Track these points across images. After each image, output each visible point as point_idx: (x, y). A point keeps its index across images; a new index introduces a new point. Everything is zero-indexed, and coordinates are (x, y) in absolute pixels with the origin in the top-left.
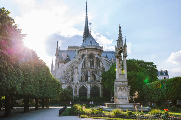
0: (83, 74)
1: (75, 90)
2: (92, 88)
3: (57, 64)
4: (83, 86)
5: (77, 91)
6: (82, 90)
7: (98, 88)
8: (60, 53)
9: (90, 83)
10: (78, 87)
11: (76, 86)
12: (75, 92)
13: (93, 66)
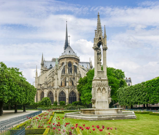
0: (63, 80)
1: (55, 95)
2: (70, 93)
3: (42, 73)
4: (62, 91)
5: (57, 96)
6: (61, 94)
7: (75, 93)
8: (44, 62)
9: (68, 88)
10: (58, 92)
11: (56, 91)
12: (55, 96)
13: (72, 73)
